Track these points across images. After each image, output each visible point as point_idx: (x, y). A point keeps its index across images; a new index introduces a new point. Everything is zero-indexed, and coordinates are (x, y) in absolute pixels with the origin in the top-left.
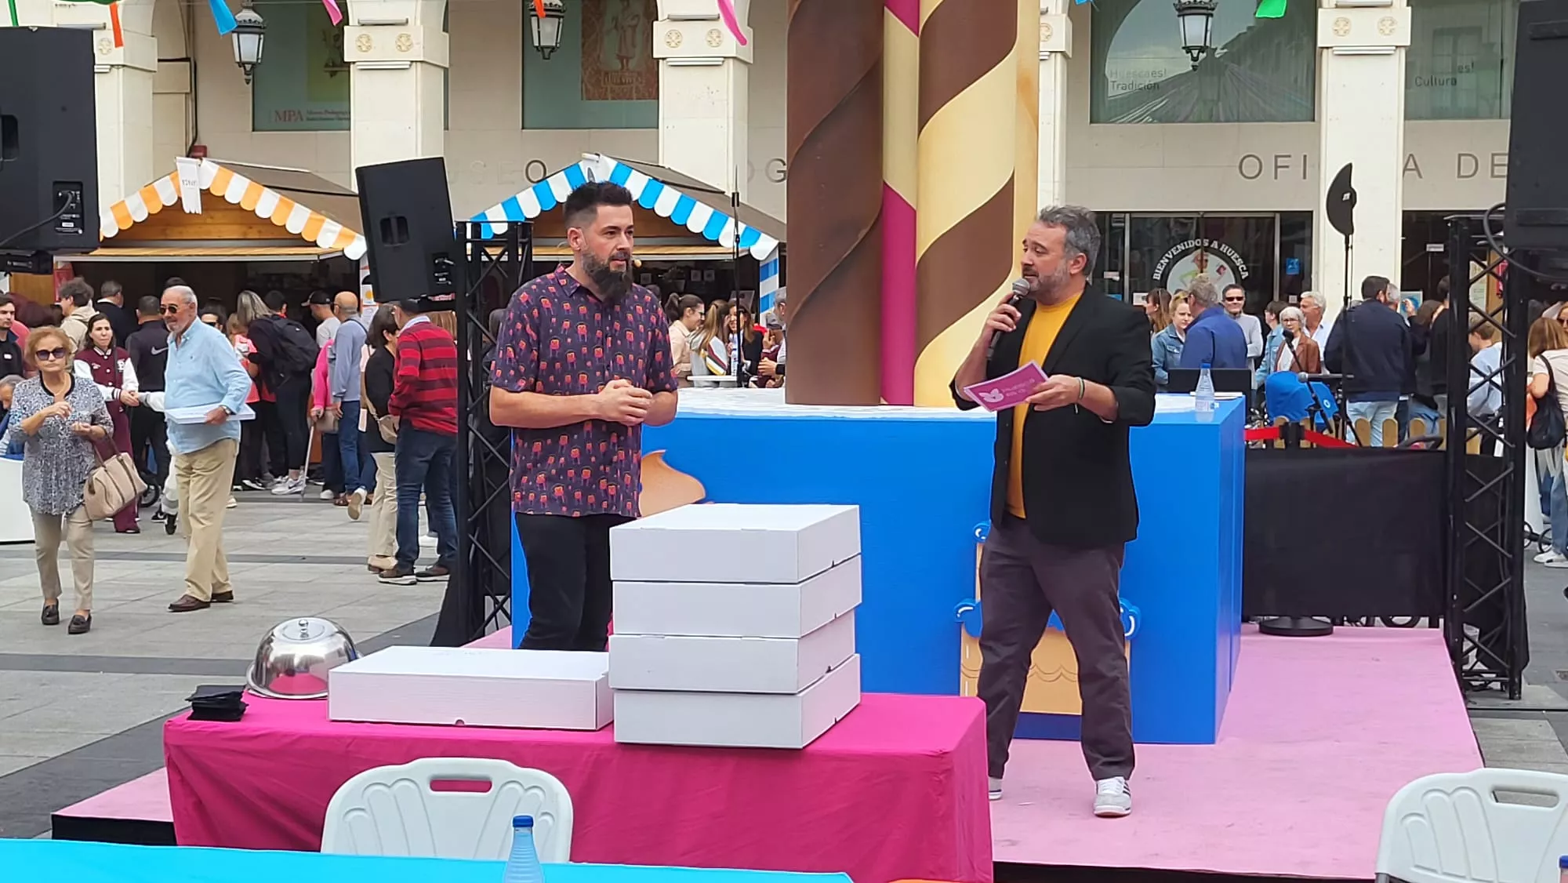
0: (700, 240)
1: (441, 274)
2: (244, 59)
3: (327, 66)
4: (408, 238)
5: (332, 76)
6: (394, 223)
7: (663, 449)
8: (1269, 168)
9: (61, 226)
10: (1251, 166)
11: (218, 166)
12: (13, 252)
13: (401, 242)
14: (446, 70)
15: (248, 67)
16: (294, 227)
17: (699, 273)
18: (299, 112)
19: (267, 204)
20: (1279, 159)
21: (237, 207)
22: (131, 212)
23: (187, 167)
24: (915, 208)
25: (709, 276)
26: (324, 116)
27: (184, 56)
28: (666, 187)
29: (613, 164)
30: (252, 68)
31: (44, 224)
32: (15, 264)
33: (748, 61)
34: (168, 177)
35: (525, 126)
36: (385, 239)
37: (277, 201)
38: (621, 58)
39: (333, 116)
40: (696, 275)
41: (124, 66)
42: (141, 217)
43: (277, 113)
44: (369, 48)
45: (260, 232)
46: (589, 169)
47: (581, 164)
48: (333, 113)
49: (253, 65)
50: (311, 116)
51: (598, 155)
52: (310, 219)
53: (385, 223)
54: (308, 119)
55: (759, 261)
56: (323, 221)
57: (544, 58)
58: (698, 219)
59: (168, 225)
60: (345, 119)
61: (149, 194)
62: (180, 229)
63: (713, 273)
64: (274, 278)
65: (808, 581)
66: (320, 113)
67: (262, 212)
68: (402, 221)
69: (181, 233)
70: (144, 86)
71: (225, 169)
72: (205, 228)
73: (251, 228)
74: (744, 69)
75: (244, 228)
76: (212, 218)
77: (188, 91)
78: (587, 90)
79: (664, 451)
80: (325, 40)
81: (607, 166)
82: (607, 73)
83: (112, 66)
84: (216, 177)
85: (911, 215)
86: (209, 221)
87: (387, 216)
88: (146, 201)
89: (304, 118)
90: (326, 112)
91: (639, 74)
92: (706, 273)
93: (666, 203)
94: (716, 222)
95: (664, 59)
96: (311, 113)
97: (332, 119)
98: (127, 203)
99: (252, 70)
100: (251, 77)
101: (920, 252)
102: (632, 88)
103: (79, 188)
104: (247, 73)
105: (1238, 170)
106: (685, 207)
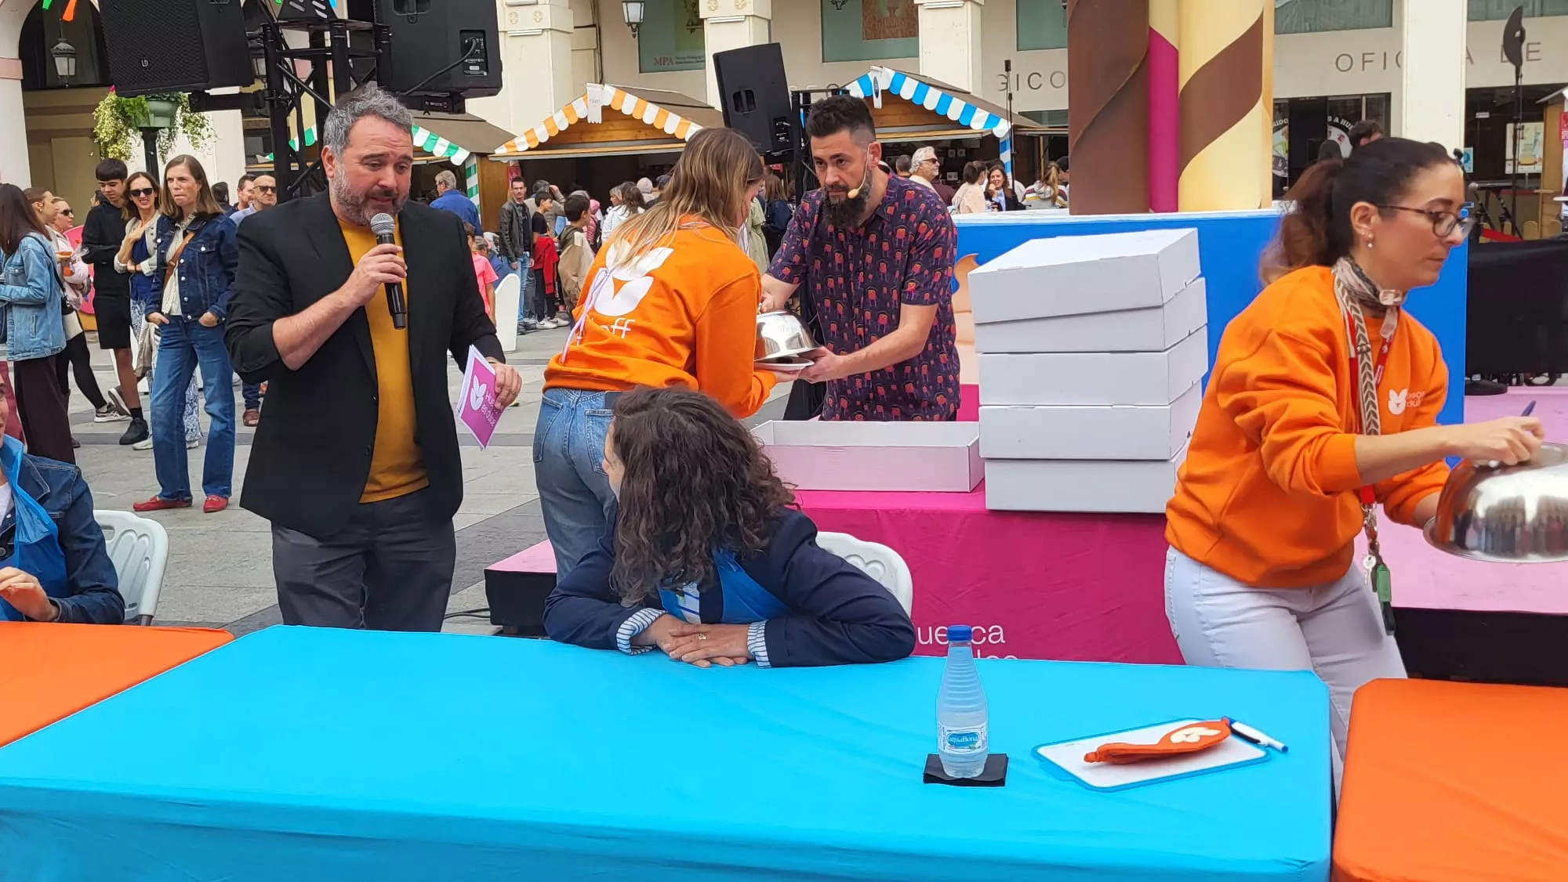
0: (957, 125)
1: (781, 134)
2: (631, 20)
3: (688, 25)
4: (755, 107)
5: (691, 32)
6: (743, 94)
7: (976, 252)
8: (1358, 63)
9: (469, 70)
10: (1344, 63)
11: (615, 89)
12: (429, 93)
13: (749, 111)
14: (769, 21)
15: (634, 26)
16: (669, 130)
17: (954, 151)
18: (671, 59)
19: (650, 114)
20: (1366, 56)
21: (630, 118)
22: (557, 124)
23: (593, 89)
24: (1177, 48)
25: (961, 153)
26: (687, 60)
27: (591, 23)
28: (931, 88)
29: (892, 73)
30: (637, 26)
31: (452, 67)
32: (432, 104)
33: (980, 2)
34: (581, 98)
35: (826, 59)
36: (737, 110)
37: (657, 112)
38: (890, 9)
39: (693, 60)
40: (952, 153)
41: (551, 29)
42: (563, 127)
43: (655, 59)
44: (716, 8)
45: (646, 134)
46: (875, 78)
47: (869, 74)
48: (693, 57)
49: (638, 24)
50: (678, 61)
51: (882, 67)
52: (680, 123)
53: (737, 96)
54: (676, 63)
55: (999, 139)
56: (689, 124)
57: (838, 9)
58: (955, 111)
59: (582, 132)
60: (702, 62)
61: (569, 110)
62: (592, 135)
63: (964, 151)
64: (657, 168)
65: (1173, 348)
66: (685, 58)
67: (648, 120)
68: (750, 94)
69: (592, 137)
70: (565, 44)
71: (622, 92)
72: (609, 133)
73: (640, 132)
74: (977, 9)
75: (635, 132)
76: (613, 126)
77: (595, 47)
78: (866, 31)
79: (976, 254)
80: (686, 7)
81: (888, 74)
82: (880, 21)
83: (543, 30)
84: (614, 96)
85: (1174, 54)
86: (611, 128)
87: (738, 91)
88: (567, 116)
89: (674, 62)
90: (689, 57)
91: (902, 19)
92: (959, 151)
93: (931, 101)
94: (969, 111)
95: (921, 4)
96: (678, 58)
97: (692, 62)
98: (555, 118)
99: (636, 28)
100: (637, 32)
101: (1182, 84)
102: (897, 30)
103: (482, 36)
104: (633, 30)
105: (1335, 65)
106: (945, 102)
